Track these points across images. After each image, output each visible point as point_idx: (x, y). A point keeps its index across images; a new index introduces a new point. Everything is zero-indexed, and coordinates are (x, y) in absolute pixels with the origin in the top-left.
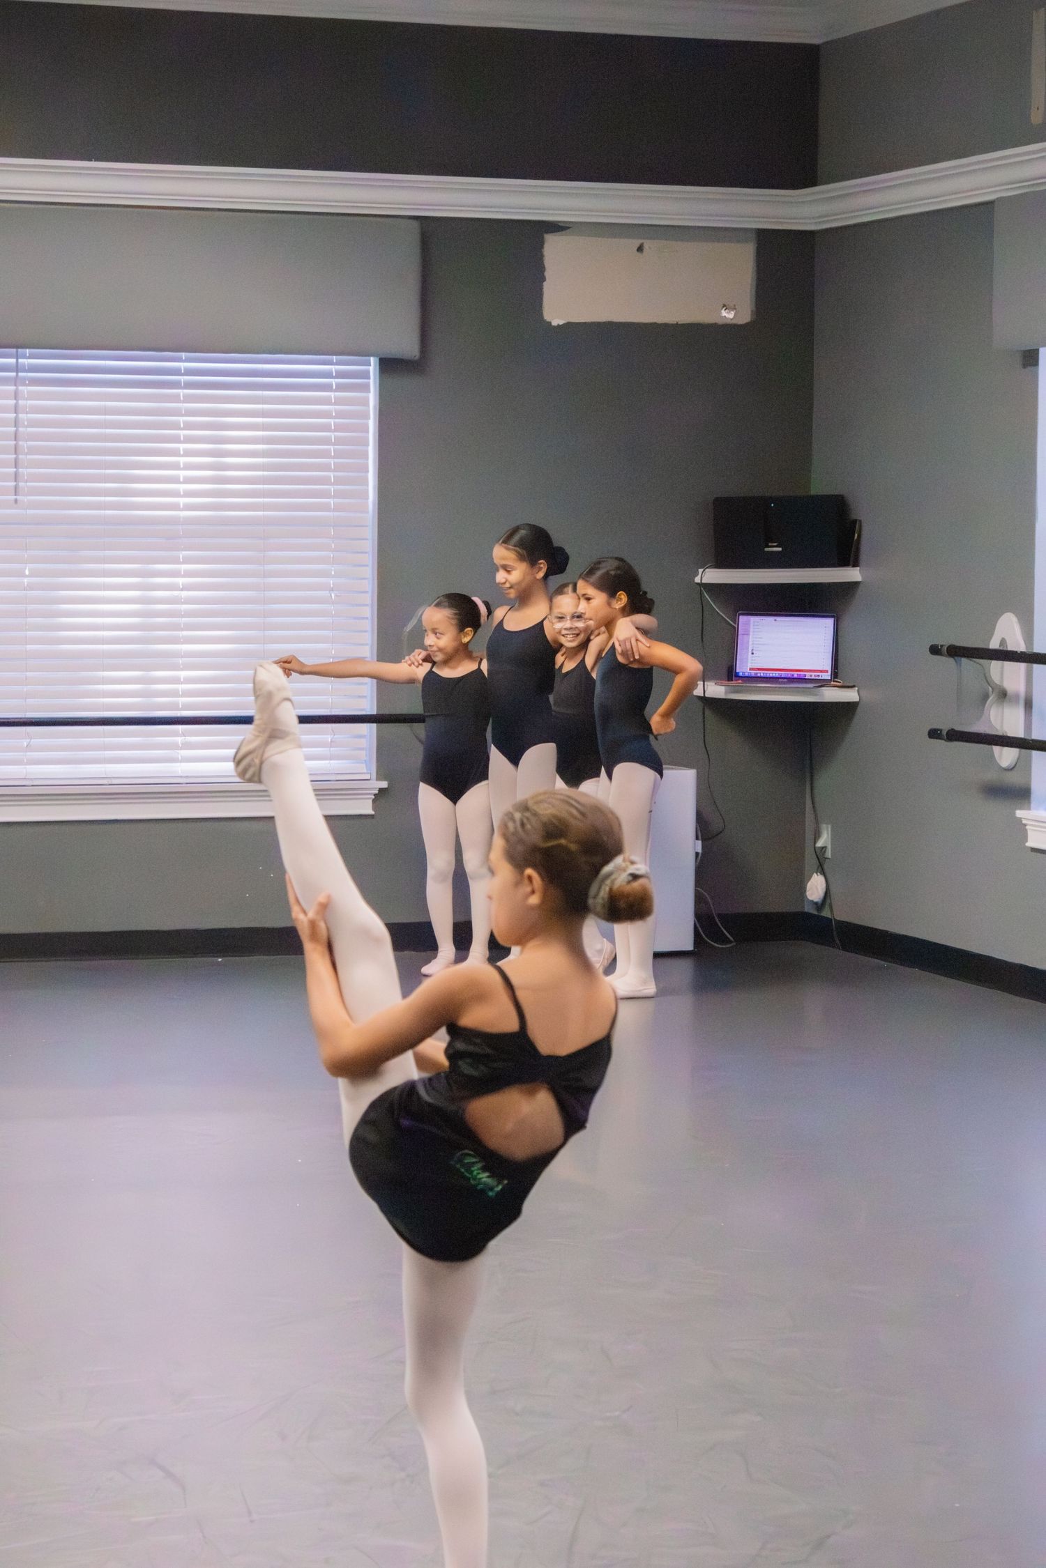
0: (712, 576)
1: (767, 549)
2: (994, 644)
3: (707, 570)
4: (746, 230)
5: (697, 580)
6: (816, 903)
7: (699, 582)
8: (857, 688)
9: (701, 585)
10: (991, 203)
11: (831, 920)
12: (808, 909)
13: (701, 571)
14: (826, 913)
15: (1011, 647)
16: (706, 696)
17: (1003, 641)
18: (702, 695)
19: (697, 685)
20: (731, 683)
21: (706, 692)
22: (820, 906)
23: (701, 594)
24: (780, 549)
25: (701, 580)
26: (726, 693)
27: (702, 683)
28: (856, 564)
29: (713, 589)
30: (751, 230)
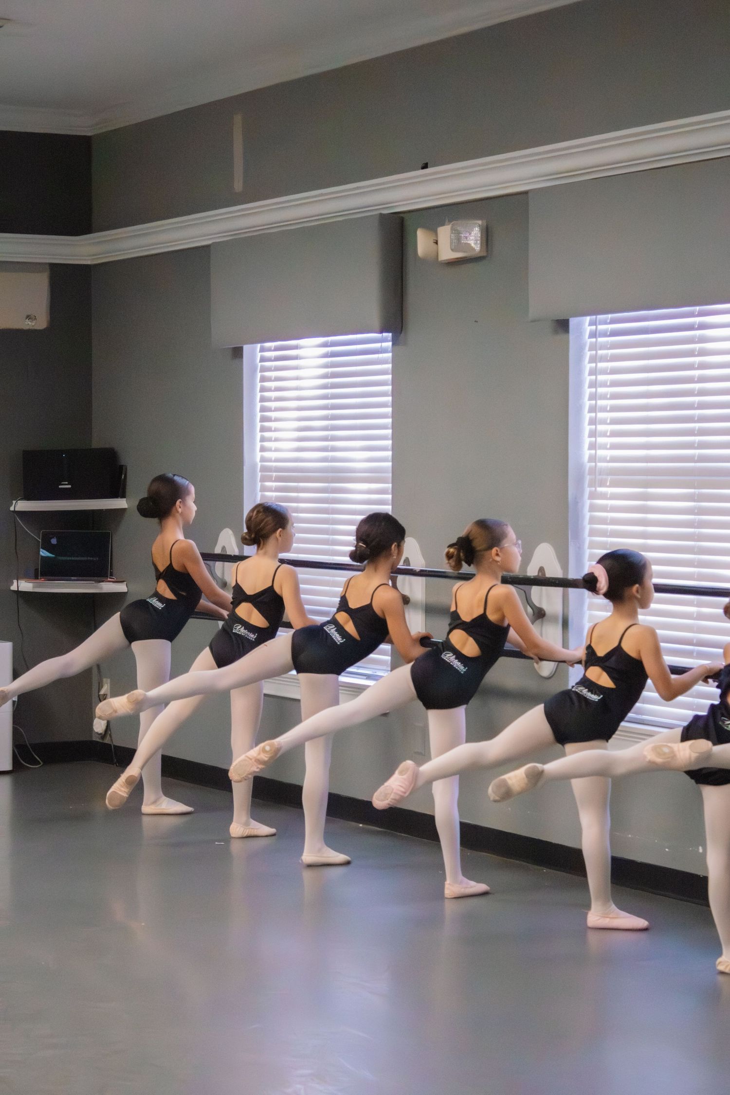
0: (22, 506)
1: (60, 487)
2: (218, 550)
3: (18, 502)
4: (42, 264)
5: (12, 509)
6: (100, 734)
7: (13, 510)
8: (126, 583)
9: (14, 512)
10: (208, 246)
11: (110, 745)
12: (95, 738)
13: (14, 502)
14: (107, 741)
15: (229, 552)
16: (19, 590)
17: (224, 548)
18: (17, 590)
19: (13, 583)
20: (38, 581)
21: (19, 588)
22: (103, 736)
23: (15, 518)
24: (70, 486)
25: (15, 509)
26: (34, 587)
27: (16, 581)
28: (123, 496)
29: (22, 514)
30: (46, 264)
